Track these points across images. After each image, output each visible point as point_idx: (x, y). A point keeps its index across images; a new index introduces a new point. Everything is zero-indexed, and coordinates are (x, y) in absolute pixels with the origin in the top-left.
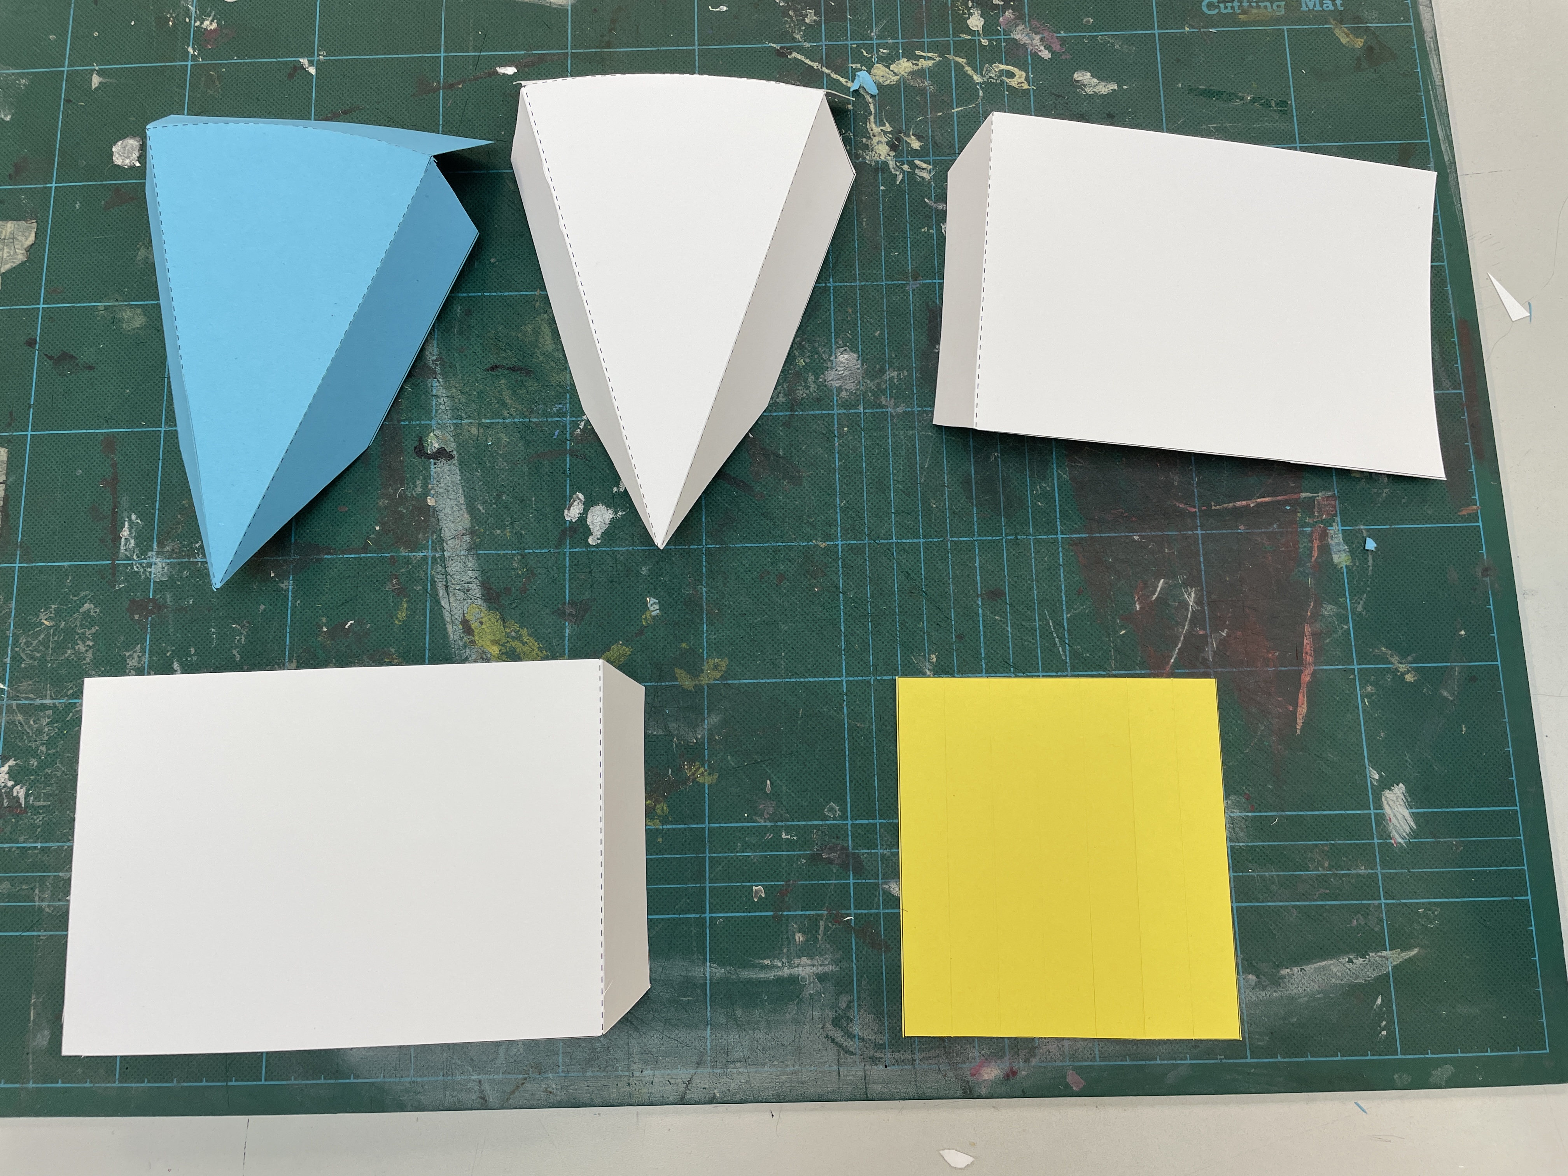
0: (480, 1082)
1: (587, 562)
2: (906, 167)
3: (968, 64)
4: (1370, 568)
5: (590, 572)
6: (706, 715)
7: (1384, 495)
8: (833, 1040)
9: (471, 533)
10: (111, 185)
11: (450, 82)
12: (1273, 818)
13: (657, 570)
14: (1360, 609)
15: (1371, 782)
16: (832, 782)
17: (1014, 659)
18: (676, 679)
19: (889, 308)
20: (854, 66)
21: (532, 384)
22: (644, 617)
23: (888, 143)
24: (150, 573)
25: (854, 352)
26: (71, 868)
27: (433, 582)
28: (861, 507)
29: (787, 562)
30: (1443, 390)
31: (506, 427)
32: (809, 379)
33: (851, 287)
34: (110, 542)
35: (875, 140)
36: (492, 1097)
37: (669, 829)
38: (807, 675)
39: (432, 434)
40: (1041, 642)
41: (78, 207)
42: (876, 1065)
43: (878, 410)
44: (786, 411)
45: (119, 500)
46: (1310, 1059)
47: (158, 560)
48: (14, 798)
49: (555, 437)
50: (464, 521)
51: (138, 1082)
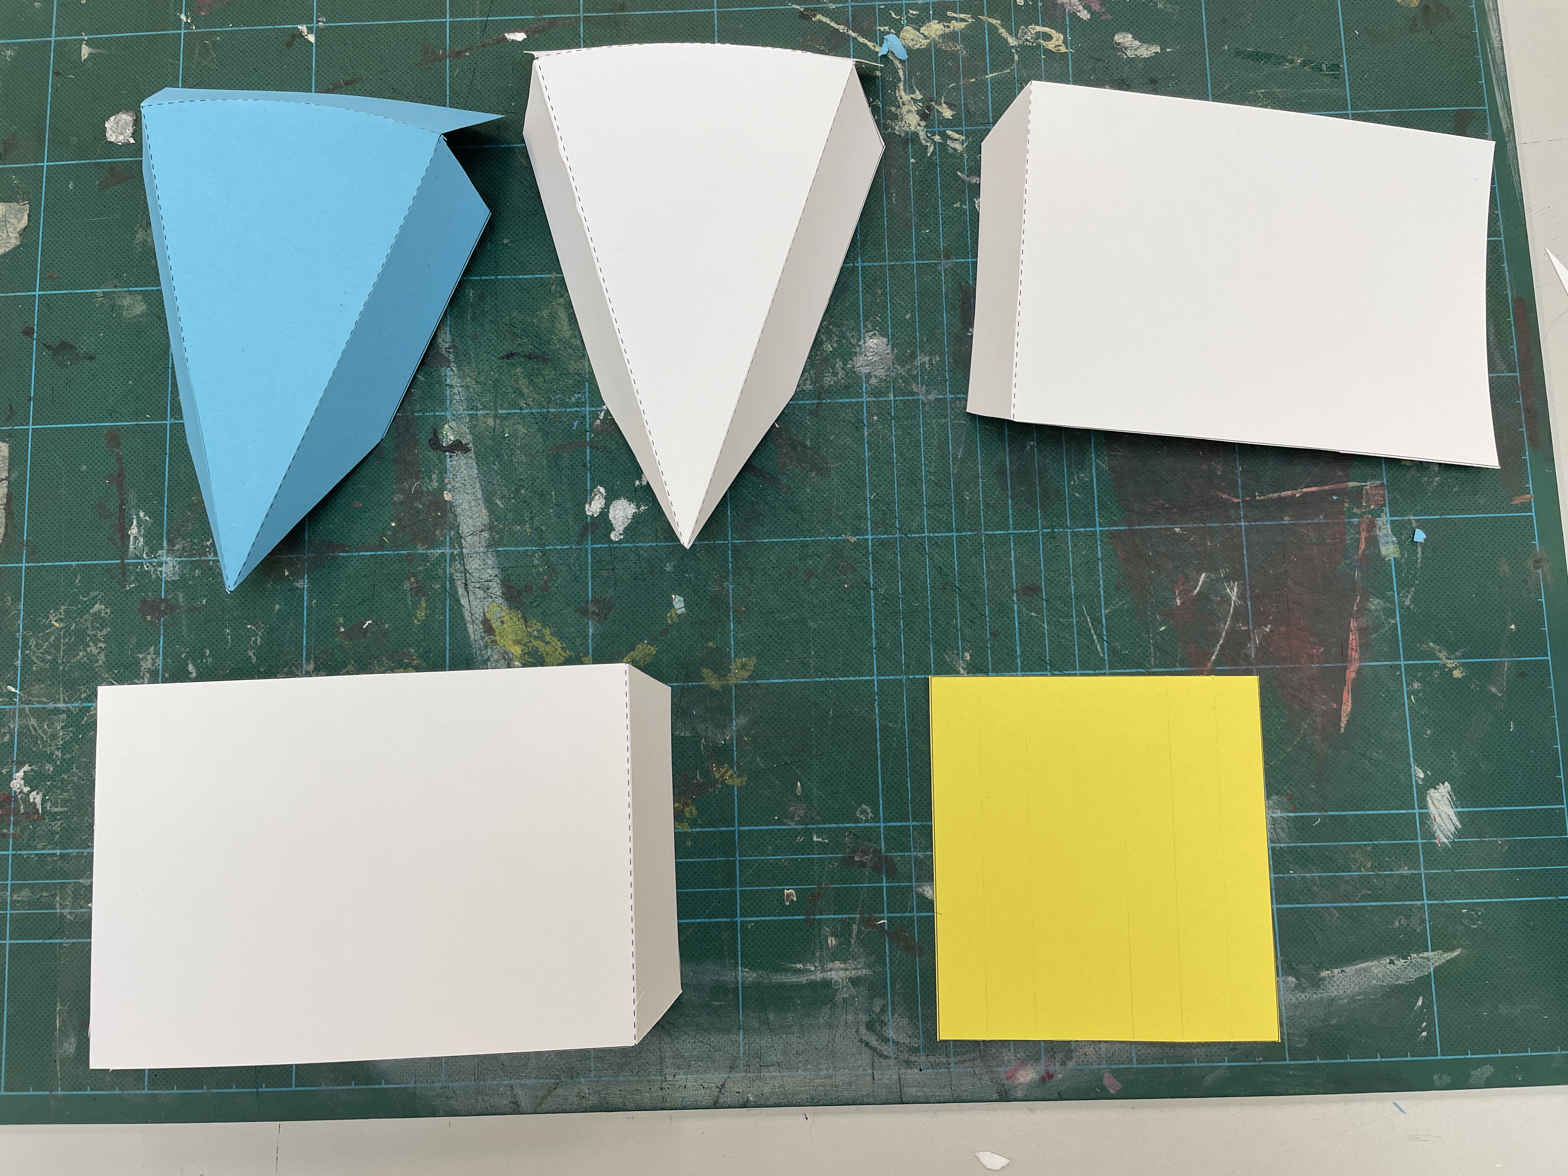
0: (512, 1087)
1: (609, 558)
2: (937, 138)
3: (1002, 26)
4: (1419, 561)
5: (613, 569)
6: (734, 716)
7: (1435, 484)
8: (867, 1044)
9: (490, 529)
10: (104, 163)
11: (457, 50)
12: (1315, 818)
13: (682, 567)
14: (1407, 602)
15: (1416, 781)
16: (864, 784)
17: (1050, 656)
18: (703, 679)
19: (920, 289)
20: (882, 29)
21: (549, 373)
22: (669, 615)
23: (918, 113)
24: (161, 572)
25: (883, 336)
26: (91, 874)
27: (452, 581)
28: (892, 499)
29: (815, 557)
30: (1497, 372)
31: (523, 417)
32: (837, 366)
33: (881, 266)
34: (118, 540)
35: (905, 109)
36: (524, 1101)
37: (698, 833)
38: (837, 674)
39: (446, 426)
40: (1078, 639)
41: (71, 188)
42: (911, 1068)
43: (909, 398)
44: (814, 399)
45: (126, 496)
46: (1349, 1060)
47: (169, 558)
48: (31, 804)
49: (574, 428)
50: (482, 516)
51: (167, 1089)
